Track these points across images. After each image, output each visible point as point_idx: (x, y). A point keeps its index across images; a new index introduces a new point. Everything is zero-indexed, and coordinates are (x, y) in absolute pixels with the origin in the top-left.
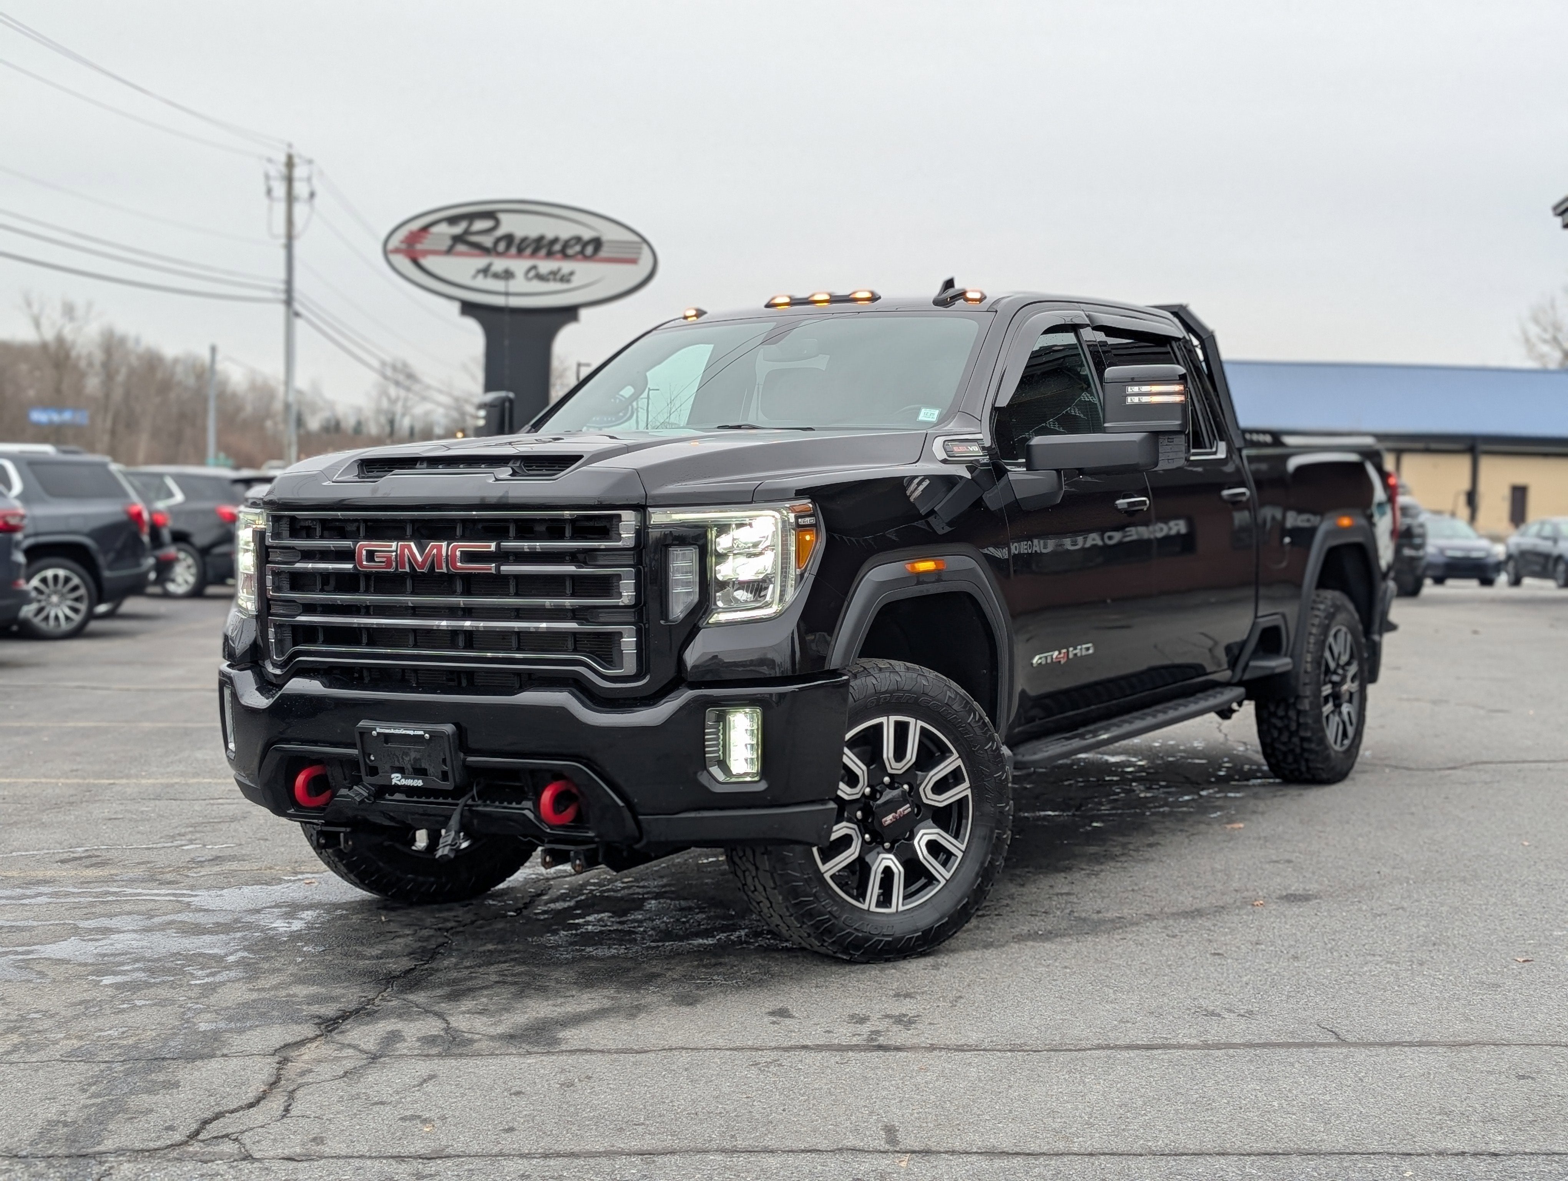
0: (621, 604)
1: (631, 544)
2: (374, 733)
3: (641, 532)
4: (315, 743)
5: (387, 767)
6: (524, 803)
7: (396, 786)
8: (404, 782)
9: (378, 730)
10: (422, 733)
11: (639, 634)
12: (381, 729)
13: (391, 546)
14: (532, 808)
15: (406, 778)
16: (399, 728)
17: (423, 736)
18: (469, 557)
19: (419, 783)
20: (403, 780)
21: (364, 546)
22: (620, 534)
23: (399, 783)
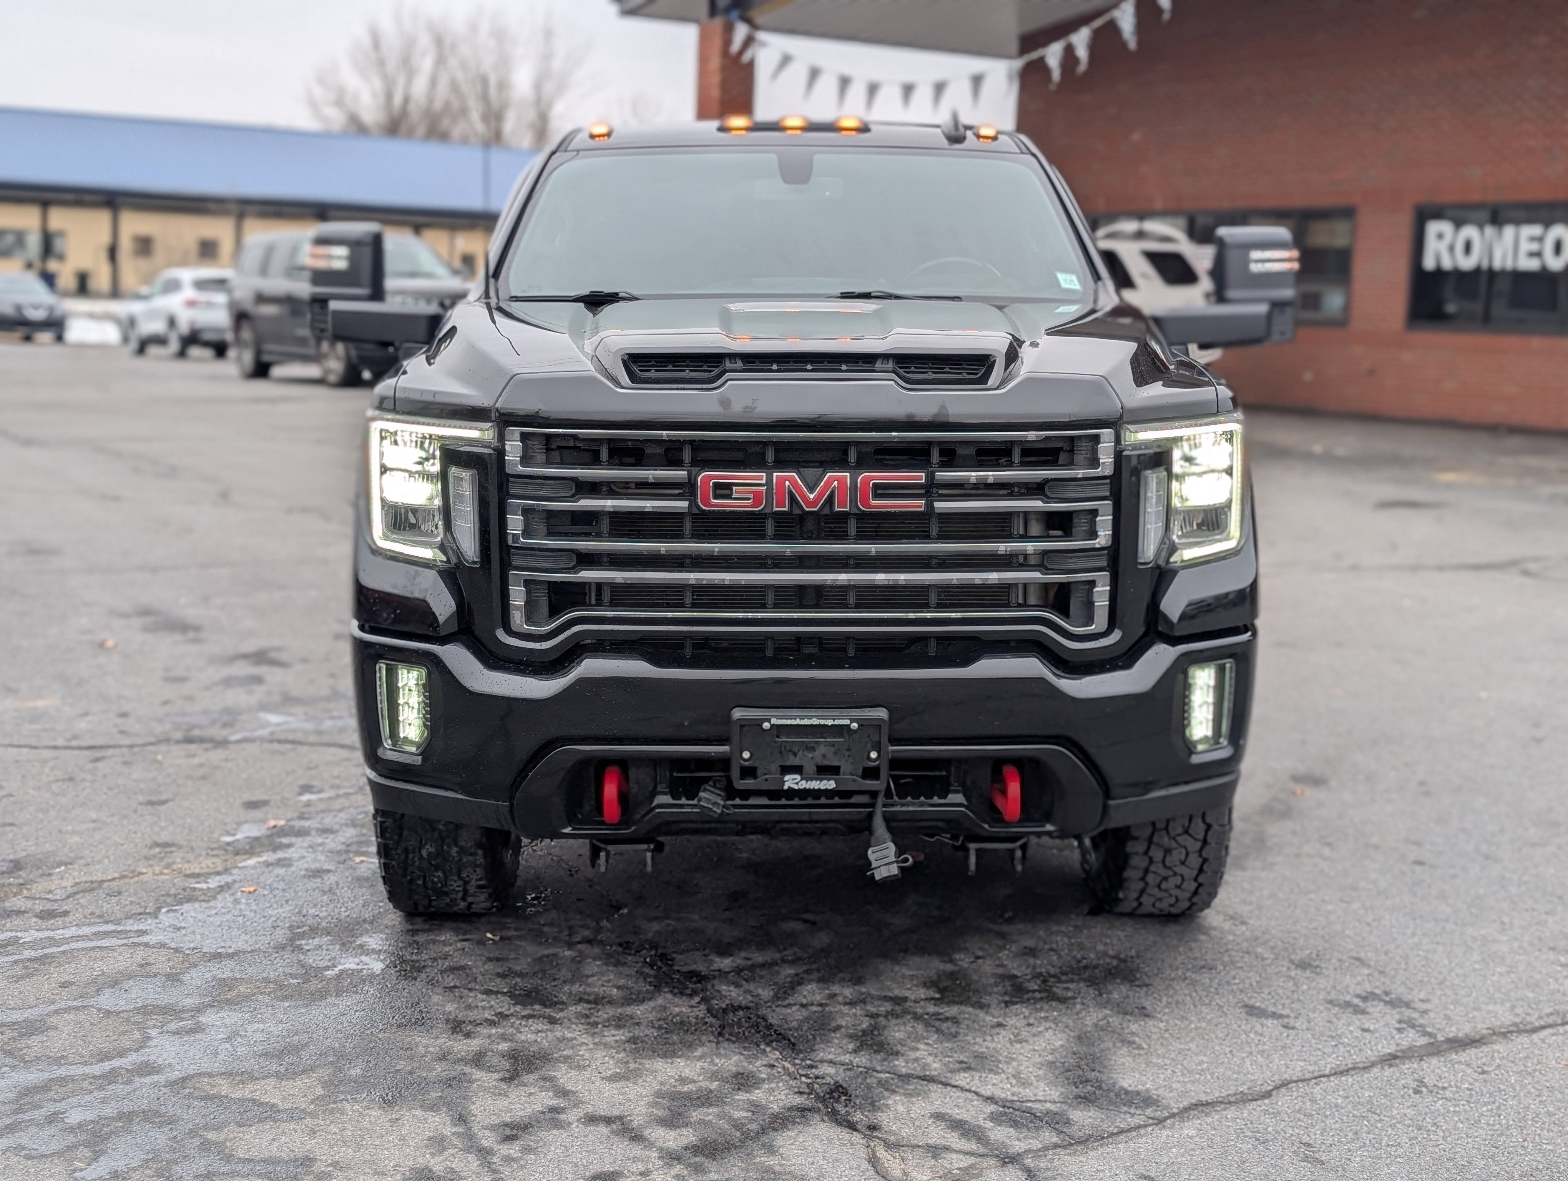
0: (1097, 546)
1: (1109, 471)
2: (766, 725)
3: (1119, 457)
4: (620, 741)
5: (775, 767)
6: (950, 796)
7: (790, 790)
8: (804, 785)
9: (774, 721)
10: (847, 722)
11: (1114, 583)
12: (777, 719)
13: (761, 478)
14: (965, 803)
15: (807, 780)
16: (810, 717)
17: (848, 726)
18: (881, 491)
19: (831, 785)
20: (804, 782)
21: (708, 477)
22: (1099, 459)
23: (796, 787)
